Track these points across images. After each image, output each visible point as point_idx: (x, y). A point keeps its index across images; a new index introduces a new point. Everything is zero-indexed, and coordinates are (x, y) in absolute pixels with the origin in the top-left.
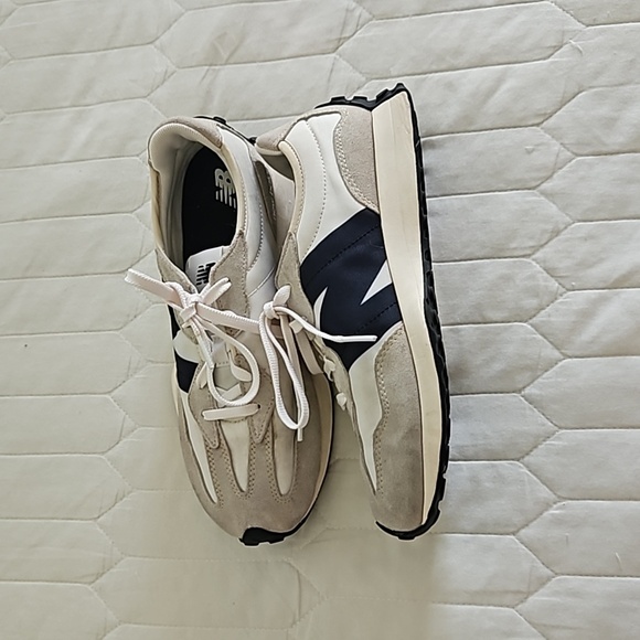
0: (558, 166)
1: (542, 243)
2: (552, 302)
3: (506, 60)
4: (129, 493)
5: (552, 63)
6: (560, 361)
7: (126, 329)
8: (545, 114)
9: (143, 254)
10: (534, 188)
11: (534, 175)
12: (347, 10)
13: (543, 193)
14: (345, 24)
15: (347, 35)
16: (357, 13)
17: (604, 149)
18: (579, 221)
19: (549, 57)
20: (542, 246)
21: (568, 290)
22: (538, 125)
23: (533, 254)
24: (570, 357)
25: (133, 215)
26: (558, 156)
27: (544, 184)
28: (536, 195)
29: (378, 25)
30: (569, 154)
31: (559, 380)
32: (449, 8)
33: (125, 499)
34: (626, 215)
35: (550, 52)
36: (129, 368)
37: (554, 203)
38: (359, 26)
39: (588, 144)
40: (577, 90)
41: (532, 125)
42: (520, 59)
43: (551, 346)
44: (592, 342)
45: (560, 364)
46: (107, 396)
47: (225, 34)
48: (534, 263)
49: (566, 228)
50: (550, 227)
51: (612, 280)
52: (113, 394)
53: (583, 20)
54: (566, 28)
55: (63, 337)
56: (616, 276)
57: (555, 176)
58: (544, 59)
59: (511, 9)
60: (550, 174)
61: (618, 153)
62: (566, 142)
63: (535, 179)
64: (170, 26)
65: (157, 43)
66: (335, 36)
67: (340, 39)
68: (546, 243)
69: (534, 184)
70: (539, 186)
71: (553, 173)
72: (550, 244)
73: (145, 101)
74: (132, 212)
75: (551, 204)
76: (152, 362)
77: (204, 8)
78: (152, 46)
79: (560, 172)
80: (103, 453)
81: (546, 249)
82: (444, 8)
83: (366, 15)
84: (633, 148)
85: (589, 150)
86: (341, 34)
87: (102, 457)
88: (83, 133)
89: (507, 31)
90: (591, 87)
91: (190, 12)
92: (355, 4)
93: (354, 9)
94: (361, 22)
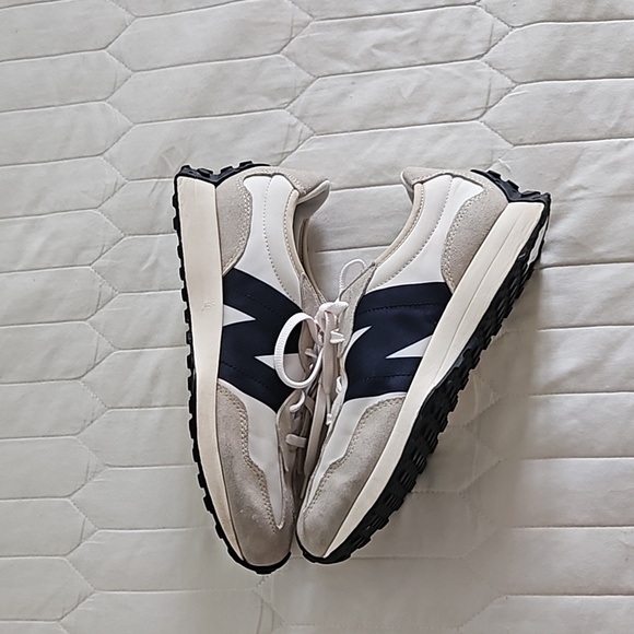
4: (91, 594)
7: (82, 434)
9: (98, 361)
12: (289, 126)
14: (287, 139)
15: (290, 149)
16: (299, 129)
25: (86, 323)
29: (319, 140)
32: (384, 125)
33: (87, 600)
36: (87, 472)
38: (301, 141)
46: (66, 499)
47: (173, 148)
52: (72, 497)
53: (510, 140)
54: (495, 147)
55: (22, 442)
59: (444, 128)
64: (119, 138)
65: (106, 154)
66: (278, 150)
67: (283, 153)
73: (96, 211)
74: (85, 320)
76: (110, 466)
77: (152, 122)
78: (101, 158)
80: (65, 555)
82: (381, 125)
83: (307, 131)
86: (284, 148)
87: (64, 559)
88: (36, 243)
89: (440, 148)
91: (137, 126)
92: (296, 120)
93: (296, 125)
94: (302, 138)
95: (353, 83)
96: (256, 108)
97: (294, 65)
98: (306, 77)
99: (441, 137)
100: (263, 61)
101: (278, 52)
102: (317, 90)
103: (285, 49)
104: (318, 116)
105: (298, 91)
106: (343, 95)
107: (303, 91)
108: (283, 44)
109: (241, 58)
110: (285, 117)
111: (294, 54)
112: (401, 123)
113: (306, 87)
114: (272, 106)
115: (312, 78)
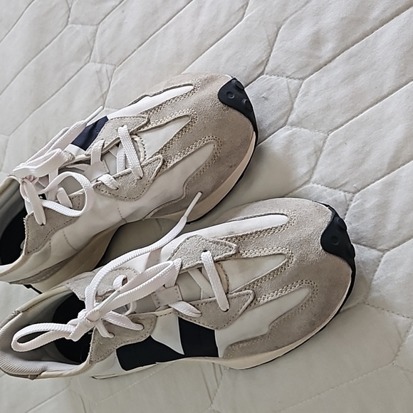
0: (293, 96)
1: (313, 165)
2: (347, 210)
3: (215, 39)
5: (247, 20)
6: (382, 257)
8: (263, 61)
10: (285, 124)
11: (279, 114)
12: (97, 72)
13: (292, 125)
14: (100, 83)
15: (106, 90)
16: (104, 71)
17: (322, 61)
18: (332, 131)
19: (243, 17)
20: (314, 168)
21: (354, 193)
22: (262, 73)
23: (311, 178)
24: (388, 250)
26: (289, 88)
27: (291, 117)
28: (288, 129)
29: (121, 70)
30: (296, 81)
31: (389, 275)
32: (158, 27)
34: (367, 104)
35: (242, 13)
37: (305, 128)
38: (110, 79)
39: (307, 65)
40: (276, 29)
41: (259, 76)
42: (224, 32)
43: (367, 248)
44: (399, 228)
45: (383, 260)
47: (35, 138)
48: (315, 185)
49: (324, 143)
50: (311, 149)
51: (386, 166)
56: (387, 160)
57: (295, 106)
58: (241, 21)
60: (289, 106)
61: (334, 58)
62: (290, 73)
63: (281, 118)
64: (5, 152)
66: (98, 96)
67: (103, 95)
68: (316, 164)
69: (282, 121)
70: (287, 121)
71: (293, 104)
72: (319, 163)
75: (303, 130)
77: (17, 128)
79: (297, 100)
81: (319, 168)
82: (155, 29)
83: (110, 67)
84: (344, 46)
85: (310, 69)
86: (101, 91)
89: (204, 18)
90: (285, 20)
91: (11, 136)
92: (99, 65)
93: (101, 69)
94: (109, 75)
95: (123, 11)
96: (71, 74)
97: (80, 26)
98: (91, 29)
99: (201, 7)
100: (61, 38)
101: (67, 24)
102: (102, 33)
103: (70, 19)
104: (111, 52)
105: (91, 43)
106: (120, 25)
107: (94, 40)
108: (67, 17)
109: (47, 45)
110: (92, 67)
111: (76, 19)
112: (168, 17)
113: (95, 36)
114: (81, 66)
115: (95, 27)
